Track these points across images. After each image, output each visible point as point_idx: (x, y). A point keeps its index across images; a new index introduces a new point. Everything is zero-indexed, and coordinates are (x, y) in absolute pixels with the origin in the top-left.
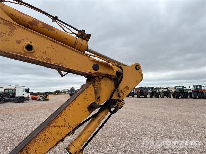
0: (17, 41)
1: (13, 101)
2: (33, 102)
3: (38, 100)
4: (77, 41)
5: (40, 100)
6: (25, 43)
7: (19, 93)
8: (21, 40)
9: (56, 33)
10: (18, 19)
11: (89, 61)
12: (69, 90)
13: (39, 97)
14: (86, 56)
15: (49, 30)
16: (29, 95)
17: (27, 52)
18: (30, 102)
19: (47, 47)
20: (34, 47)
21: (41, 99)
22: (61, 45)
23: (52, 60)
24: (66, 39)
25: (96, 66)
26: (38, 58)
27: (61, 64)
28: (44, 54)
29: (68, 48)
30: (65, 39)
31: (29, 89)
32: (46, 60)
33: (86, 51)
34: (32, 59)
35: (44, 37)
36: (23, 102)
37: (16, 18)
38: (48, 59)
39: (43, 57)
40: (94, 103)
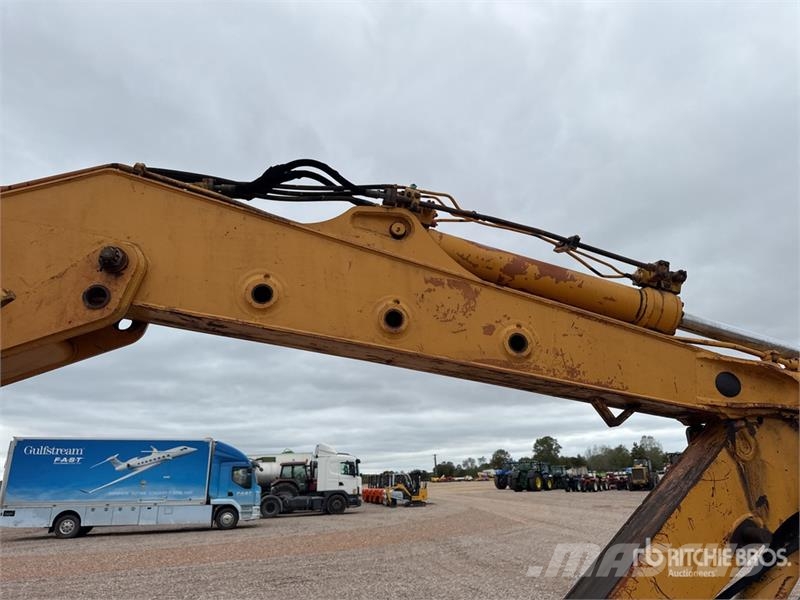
0: (484, 328)
1: (309, 509)
2: (375, 512)
3: (388, 505)
4: (644, 301)
5: (393, 503)
6: (506, 330)
7: (329, 480)
8: (493, 323)
9: (580, 286)
10: (475, 266)
11: (699, 363)
12: (488, 462)
13: (390, 492)
14: (685, 346)
15: (557, 282)
16: (360, 486)
17: (515, 357)
18: (364, 512)
19: (565, 335)
20: (529, 341)
21: (398, 502)
22: (601, 321)
23: (584, 373)
24: (612, 299)
25: (729, 379)
26: (545, 371)
27: (611, 383)
28: (559, 358)
29: (625, 328)
30: (608, 301)
31: (358, 461)
32: (565, 374)
33: (677, 330)
34: (532, 377)
35: (552, 306)
36: (340, 511)
37: (470, 263)
38: (572, 372)
39: (558, 367)
40: (747, 522)
